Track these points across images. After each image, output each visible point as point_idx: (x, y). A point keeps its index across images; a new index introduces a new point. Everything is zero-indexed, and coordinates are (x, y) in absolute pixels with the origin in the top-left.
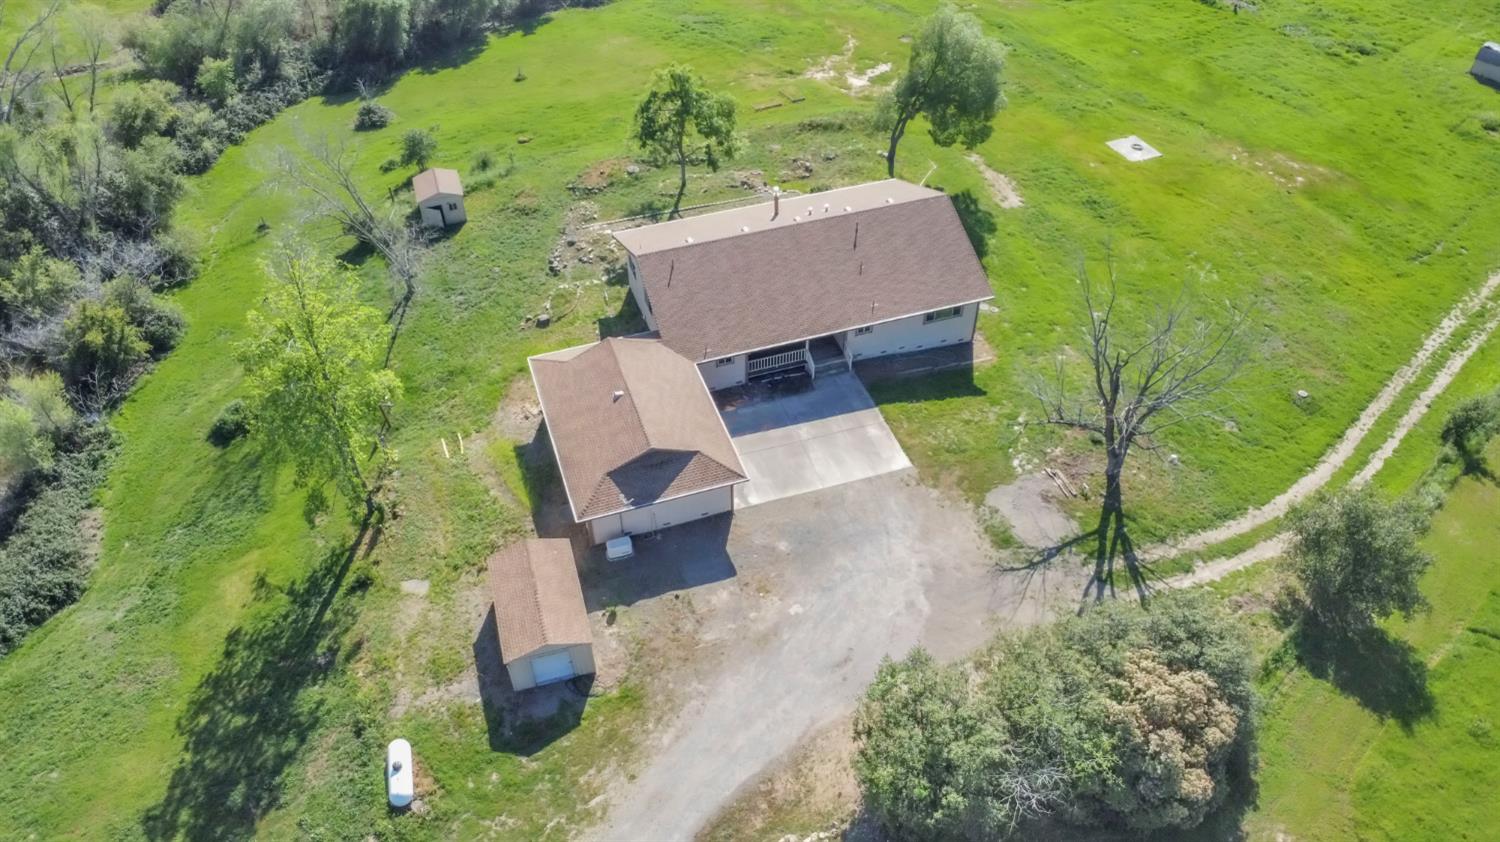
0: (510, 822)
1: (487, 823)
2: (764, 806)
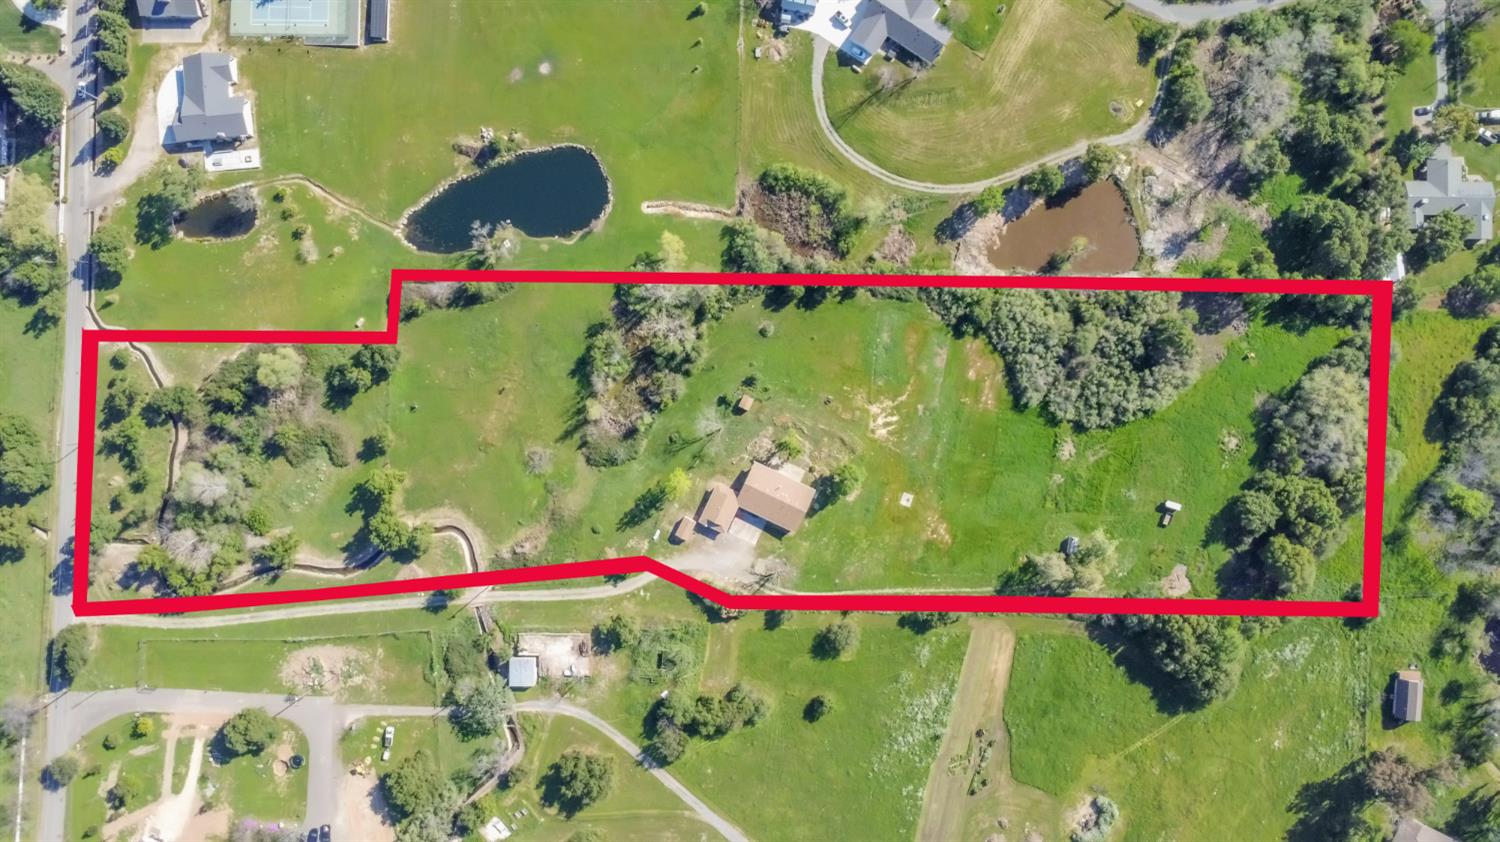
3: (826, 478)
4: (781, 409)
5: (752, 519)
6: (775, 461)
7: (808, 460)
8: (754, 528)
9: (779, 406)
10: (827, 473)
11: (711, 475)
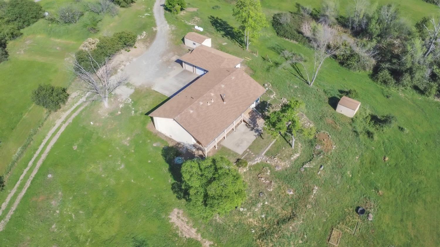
2: (149, 41)
6: (262, 123)
7: (258, 160)
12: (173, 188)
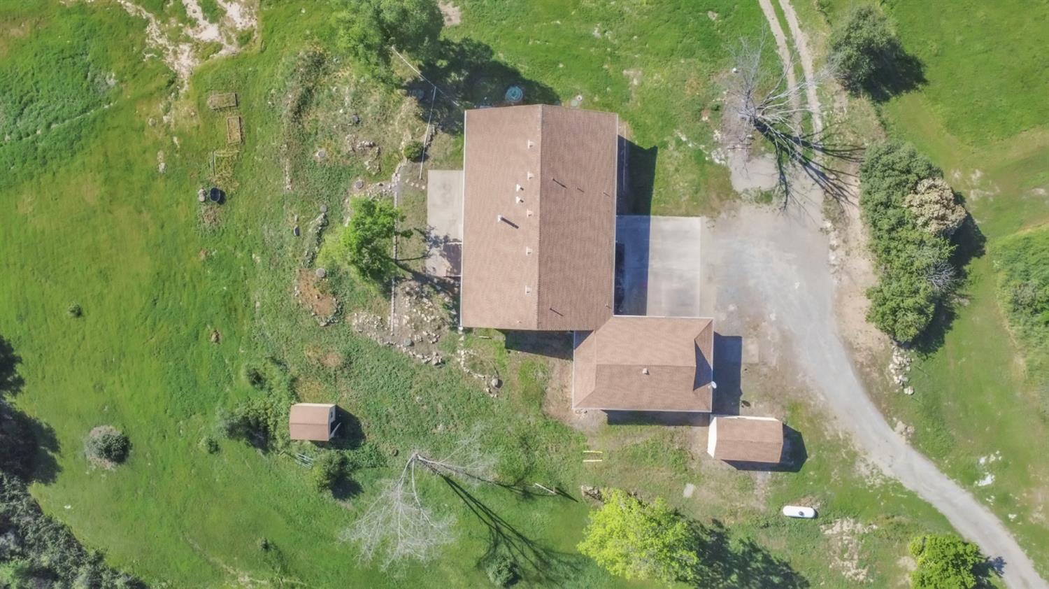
0: (836, 471)
1: (832, 480)
2: (868, 369)
3: (423, 102)
4: (292, 317)
5: (630, 261)
6: (438, 266)
7: (396, 178)
8: (655, 243)
9: (284, 326)
10: (409, 105)
11: (560, 429)
12: (487, 48)
